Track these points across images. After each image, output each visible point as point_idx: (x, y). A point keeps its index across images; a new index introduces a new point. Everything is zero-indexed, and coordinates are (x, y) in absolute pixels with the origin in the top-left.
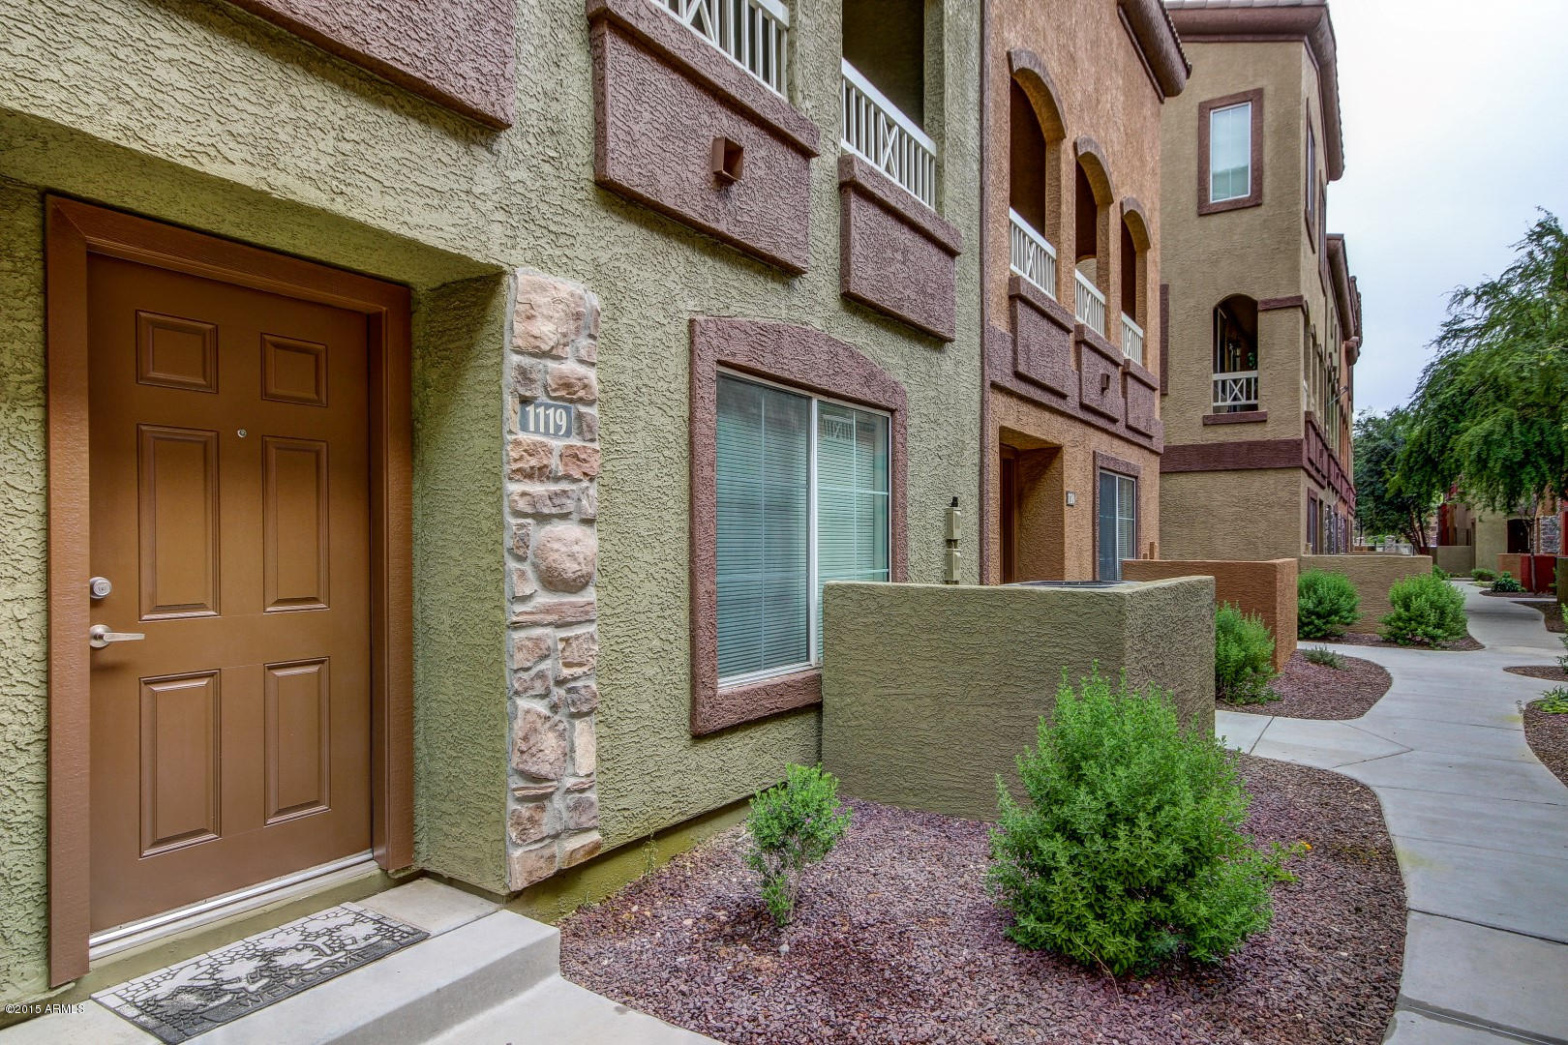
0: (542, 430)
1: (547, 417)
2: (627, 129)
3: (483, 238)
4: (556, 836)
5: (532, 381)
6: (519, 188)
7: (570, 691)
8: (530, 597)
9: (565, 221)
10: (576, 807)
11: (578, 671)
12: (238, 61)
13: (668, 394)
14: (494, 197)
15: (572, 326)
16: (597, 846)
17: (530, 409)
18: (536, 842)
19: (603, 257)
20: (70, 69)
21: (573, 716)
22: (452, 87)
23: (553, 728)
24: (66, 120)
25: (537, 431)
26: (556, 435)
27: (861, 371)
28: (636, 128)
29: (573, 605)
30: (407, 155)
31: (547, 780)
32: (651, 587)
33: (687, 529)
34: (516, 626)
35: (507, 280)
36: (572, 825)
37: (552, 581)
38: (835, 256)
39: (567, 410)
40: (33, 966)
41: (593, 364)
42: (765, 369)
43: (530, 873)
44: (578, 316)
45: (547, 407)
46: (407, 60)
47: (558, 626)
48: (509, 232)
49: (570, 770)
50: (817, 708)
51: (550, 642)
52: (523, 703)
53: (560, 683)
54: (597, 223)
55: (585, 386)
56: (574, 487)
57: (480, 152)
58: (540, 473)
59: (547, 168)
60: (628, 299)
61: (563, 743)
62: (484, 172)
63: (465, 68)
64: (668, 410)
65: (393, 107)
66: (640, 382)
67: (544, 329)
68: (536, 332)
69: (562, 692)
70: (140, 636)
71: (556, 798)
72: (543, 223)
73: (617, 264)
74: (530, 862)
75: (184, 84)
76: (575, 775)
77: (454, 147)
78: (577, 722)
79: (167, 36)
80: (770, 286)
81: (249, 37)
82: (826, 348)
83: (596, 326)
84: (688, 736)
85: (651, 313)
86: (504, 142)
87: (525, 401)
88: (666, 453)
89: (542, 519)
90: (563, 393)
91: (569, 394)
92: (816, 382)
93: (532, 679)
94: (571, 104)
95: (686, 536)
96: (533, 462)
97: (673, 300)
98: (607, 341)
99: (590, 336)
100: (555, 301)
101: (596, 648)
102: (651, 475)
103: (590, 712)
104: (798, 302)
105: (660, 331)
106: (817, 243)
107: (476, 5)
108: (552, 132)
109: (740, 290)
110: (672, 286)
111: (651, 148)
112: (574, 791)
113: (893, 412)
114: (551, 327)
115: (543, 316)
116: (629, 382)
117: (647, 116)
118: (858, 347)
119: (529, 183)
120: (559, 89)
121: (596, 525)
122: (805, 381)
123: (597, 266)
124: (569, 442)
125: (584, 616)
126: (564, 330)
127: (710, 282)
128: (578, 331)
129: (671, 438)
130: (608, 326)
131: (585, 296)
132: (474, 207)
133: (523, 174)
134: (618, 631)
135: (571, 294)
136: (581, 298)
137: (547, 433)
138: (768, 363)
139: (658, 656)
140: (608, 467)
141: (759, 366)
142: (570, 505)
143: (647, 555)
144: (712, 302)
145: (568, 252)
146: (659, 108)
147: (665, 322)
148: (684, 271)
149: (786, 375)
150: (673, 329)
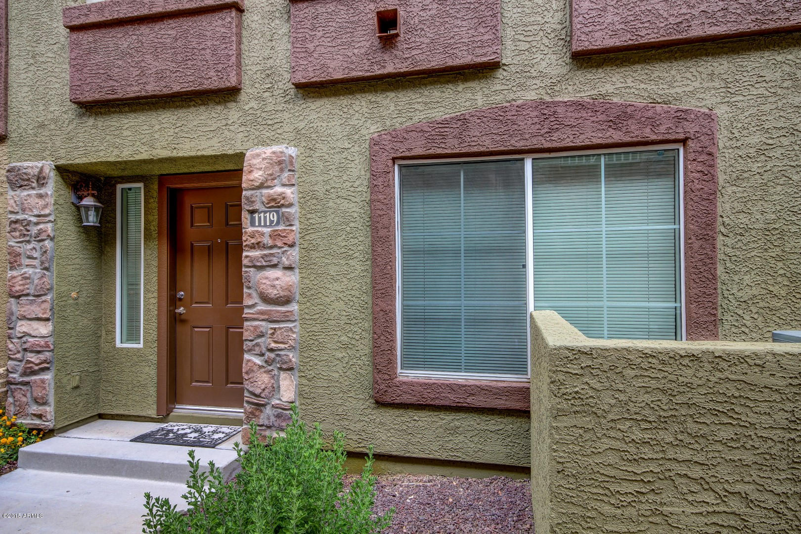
0: (262, 224)
1: (265, 218)
2: (304, 50)
3: (233, 142)
4: (269, 427)
5: (253, 202)
6: (251, 111)
7: (276, 355)
8: (255, 306)
9: (277, 116)
10: (278, 416)
11: (282, 346)
12: (144, 118)
13: (352, 189)
14: (239, 122)
15: (277, 168)
17: (256, 215)
18: (257, 425)
19: (302, 125)
21: (281, 369)
23: (267, 372)
25: (260, 225)
26: (270, 225)
27: (602, 117)
28: (311, 46)
29: (278, 312)
30: (200, 122)
31: (260, 397)
32: (340, 305)
34: (245, 319)
35: (246, 157)
36: (276, 424)
37: (265, 298)
38: (560, 27)
39: (277, 212)
41: (293, 185)
42: (449, 151)
44: (280, 163)
45: (265, 212)
46: (187, 85)
47: (271, 322)
48: (247, 135)
49: (277, 396)
51: (261, 329)
52: (247, 356)
53: (271, 350)
54: (297, 108)
55: (284, 198)
56: (278, 251)
57: (232, 105)
58: (260, 246)
59: (266, 94)
60: (320, 142)
61: (272, 381)
62: (233, 113)
63: (212, 73)
64: (353, 198)
65: (194, 106)
66: (328, 187)
67: (257, 175)
68: (252, 178)
69: (272, 355)
71: (268, 407)
72: (264, 122)
73: (312, 125)
75: (130, 134)
76: (280, 399)
77: (219, 108)
78: (282, 373)
79: (126, 121)
81: (147, 108)
82: (535, 114)
83: (293, 165)
84: (372, 401)
85: (339, 144)
86: (243, 97)
87: (252, 212)
88: (352, 225)
89: (261, 268)
90: (273, 204)
91: (276, 204)
92: (520, 145)
93: (254, 346)
94: (279, 55)
95: (370, 274)
96: (253, 241)
97: (357, 130)
98: (304, 170)
99: (290, 170)
100: (264, 159)
101: (294, 336)
102: (339, 239)
103: (291, 369)
104: (498, 87)
105: (346, 153)
106: (529, 28)
107: (215, 43)
108: (268, 76)
109: (426, 104)
110: (356, 122)
111: (323, 50)
112: (277, 408)
113: (684, 141)
114: (261, 173)
115: (257, 169)
116: (320, 189)
117: (320, 34)
118: (603, 96)
119: (256, 107)
120: (272, 52)
121: (297, 271)
122: (502, 148)
123: (298, 131)
124: (277, 228)
125: (286, 318)
126: (270, 172)
127: (392, 108)
128: (282, 170)
129: (355, 215)
130: (304, 162)
131: (285, 151)
132: (229, 130)
133: (253, 104)
134: (314, 329)
135: (274, 153)
136: (281, 153)
137: (265, 226)
138: (452, 146)
139: (346, 347)
140: (307, 238)
141: (439, 151)
142: (275, 260)
143: (337, 287)
144: (395, 121)
145: (279, 131)
146: (330, 24)
147: (350, 146)
148: (366, 110)
149: (475, 149)
150: (357, 148)
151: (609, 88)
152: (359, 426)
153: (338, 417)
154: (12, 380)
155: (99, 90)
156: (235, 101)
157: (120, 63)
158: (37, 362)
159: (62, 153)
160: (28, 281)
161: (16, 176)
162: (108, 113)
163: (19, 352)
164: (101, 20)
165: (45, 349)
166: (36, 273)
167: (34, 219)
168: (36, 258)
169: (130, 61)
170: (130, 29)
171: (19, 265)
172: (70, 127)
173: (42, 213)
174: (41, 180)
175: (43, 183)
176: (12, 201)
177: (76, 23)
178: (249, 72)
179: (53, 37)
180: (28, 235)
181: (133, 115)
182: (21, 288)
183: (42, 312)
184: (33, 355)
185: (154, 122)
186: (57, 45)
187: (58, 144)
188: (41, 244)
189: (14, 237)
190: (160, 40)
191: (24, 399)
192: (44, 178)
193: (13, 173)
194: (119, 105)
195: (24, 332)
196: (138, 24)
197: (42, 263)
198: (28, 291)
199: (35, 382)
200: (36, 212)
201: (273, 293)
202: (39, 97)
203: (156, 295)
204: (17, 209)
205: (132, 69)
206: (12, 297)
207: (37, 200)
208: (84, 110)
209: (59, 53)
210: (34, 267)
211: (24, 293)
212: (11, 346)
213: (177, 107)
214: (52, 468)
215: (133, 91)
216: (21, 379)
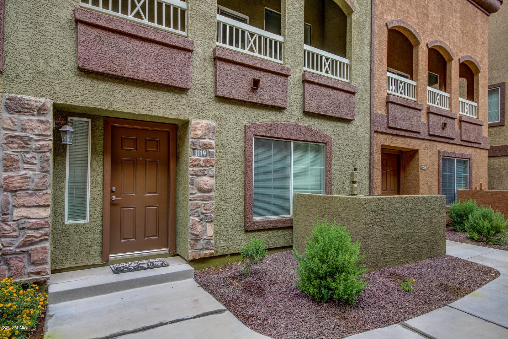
0: (199, 155)
1: (200, 152)
2: (223, 82)
3: (184, 114)
4: (201, 249)
5: (195, 145)
6: (193, 101)
7: (206, 216)
8: (195, 194)
9: (206, 107)
10: (207, 243)
11: (208, 211)
12: (130, 89)
13: (238, 145)
14: (187, 105)
15: (207, 131)
16: (213, 254)
17: (196, 151)
18: (195, 250)
19: (217, 113)
20: (100, 98)
21: (207, 222)
22: (175, 84)
23: (201, 224)
24: (99, 107)
25: (197, 156)
26: (203, 156)
27: (311, 133)
28: (226, 82)
29: (207, 196)
30: (166, 100)
31: (198, 236)
32: (232, 192)
33: (244, 178)
34: (191, 200)
35: (190, 122)
36: (205, 247)
37: (201, 190)
38: (300, 101)
39: (207, 151)
40: (100, 258)
41: (214, 139)
42: (272, 136)
43: (193, 256)
44: (209, 129)
45: (200, 150)
46: (164, 81)
47: (202, 201)
48: (191, 112)
49: (206, 235)
50: (291, 228)
51: (199, 204)
52: (192, 218)
53: (203, 214)
54: (216, 105)
55: (211, 145)
56: (207, 168)
57: (184, 96)
58: (198, 165)
59: (201, 95)
60: (225, 122)
61: (203, 228)
62: (184, 100)
63: (178, 79)
64: (237, 148)
65: (162, 91)
66: (228, 142)
67: (199, 133)
68: (196, 133)
69: (203, 216)
70: (120, 199)
71: (201, 240)
72: (200, 108)
73: (221, 114)
74: (193, 254)
75: (119, 96)
76: (207, 236)
77: (177, 96)
78: (208, 224)
79: (116, 88)
80: (274, 113)
81: (132, 84)
82: (295, 128)
83: (214, 130)
84: (243, 231)
85: (232, 125)
86: (189, 93)
87: (194, 149)
88: (237, 159)
89: (198, 176)
90: (205, 147)
91: (206, 147)
92: (291, 137)
93: (195, 212)
94: (208, 80)
95: (243, 180)
96: (195, 163)
97: (240, 121)
98: (218, 133)
99: (213, 133)
100: (202, 126)
101: (214, 206)
102: (232, 165)
103: (212, 221)
104: (285, 116)
105: (235, 129)
106: (293, 99)
107: (181, 65)
108: (203, 87)
109: (263, 116)
110: (239, 117)
111: (230, 85)
112: (206, 239)
113: (326, 143)
114: (201, 132)
115: (199, 130)
116: (225, 142)
117: (229, 78)
118: (310, 126)
119: (196, 100)
120: (205, 77)
121: (214, 177)
122: (287, 138)
123: (216, 116)
124: (206, 158)
125: (210, 199)
126: (205, 132)
127: (252, 115)
128: (209, 132)
129: (239, 155)
130: (218, 130)
131: (211, 124)
132: (182, 108)
133: (195, 98)
134: (221, 203)
135: (207, 124)
136: (210, 124)
137: (200, 156)
138: (272, 134)
139: (234, 210)
140: (219, 163)
141: (269, 135)
142: (206, 173)
143: (231, 185)
144: (253, 120)
145: (207, 114)
146: (233, 75)
147: (237, 127)
148: (243, 113)
149: (279, 136)
150: (239, 128)
151: (311, 124)
152: (239, 242)
153: (230, 240)
154: (9, 252)
155: (103, 66)
156: (186, 95)
157: (120, 56)
158: (39, 235)
159: (62, 96)
160: (28, 180)
161: (16, 104)
162: (104, 80)
163: (15, 231)
164: (108, 27)
165: (45, 226)
166: (35, 175)
167: (35, 137)
168: (35, 164)
169: (127, 57)
170: (128, 39)
171: (16, 168)
172: (69, 81)
173: (44, 133)
174: (41, 111)
175: (44, 113)
176: (10, 121)
177: (87, 21)
178: (193, 83)
179: (55, 17)
180: (28, 147)
181: (122, 86)
182: (21, 185)
183: (44, 201)
184: (32, 231)
185: (136, 93)
186: (57, 24)
187: (58, 88)
188: (42, 155)
189: (11, 148)
190: (148, 52)
191: (21, 264)
192: (45, 110)
193: (12, 101)
194: (112, 77)
195: (23, 216)
196: (133, 38)
197: (43, 168)
198: (28, 187)
199: (36, 249)
200: (37, 132)
201: (206, 187)
202: (38, 53)
203: (100, 189)
204: (15, 128)
205: (128, 62)
206: (8, 191)
207: (38, 125)
208: (83, 73)
209: (60, 29)
210: (34, 170)
211: (23, 188)
212: (6, 227)
213: (152, 89)
214: (81, 297)
215: (129, 74)
216: (18, 250)
